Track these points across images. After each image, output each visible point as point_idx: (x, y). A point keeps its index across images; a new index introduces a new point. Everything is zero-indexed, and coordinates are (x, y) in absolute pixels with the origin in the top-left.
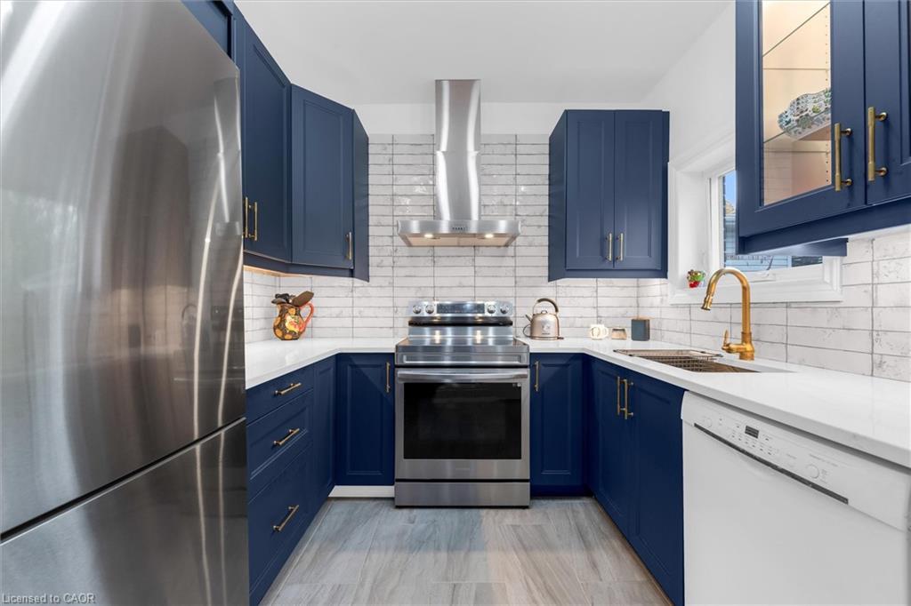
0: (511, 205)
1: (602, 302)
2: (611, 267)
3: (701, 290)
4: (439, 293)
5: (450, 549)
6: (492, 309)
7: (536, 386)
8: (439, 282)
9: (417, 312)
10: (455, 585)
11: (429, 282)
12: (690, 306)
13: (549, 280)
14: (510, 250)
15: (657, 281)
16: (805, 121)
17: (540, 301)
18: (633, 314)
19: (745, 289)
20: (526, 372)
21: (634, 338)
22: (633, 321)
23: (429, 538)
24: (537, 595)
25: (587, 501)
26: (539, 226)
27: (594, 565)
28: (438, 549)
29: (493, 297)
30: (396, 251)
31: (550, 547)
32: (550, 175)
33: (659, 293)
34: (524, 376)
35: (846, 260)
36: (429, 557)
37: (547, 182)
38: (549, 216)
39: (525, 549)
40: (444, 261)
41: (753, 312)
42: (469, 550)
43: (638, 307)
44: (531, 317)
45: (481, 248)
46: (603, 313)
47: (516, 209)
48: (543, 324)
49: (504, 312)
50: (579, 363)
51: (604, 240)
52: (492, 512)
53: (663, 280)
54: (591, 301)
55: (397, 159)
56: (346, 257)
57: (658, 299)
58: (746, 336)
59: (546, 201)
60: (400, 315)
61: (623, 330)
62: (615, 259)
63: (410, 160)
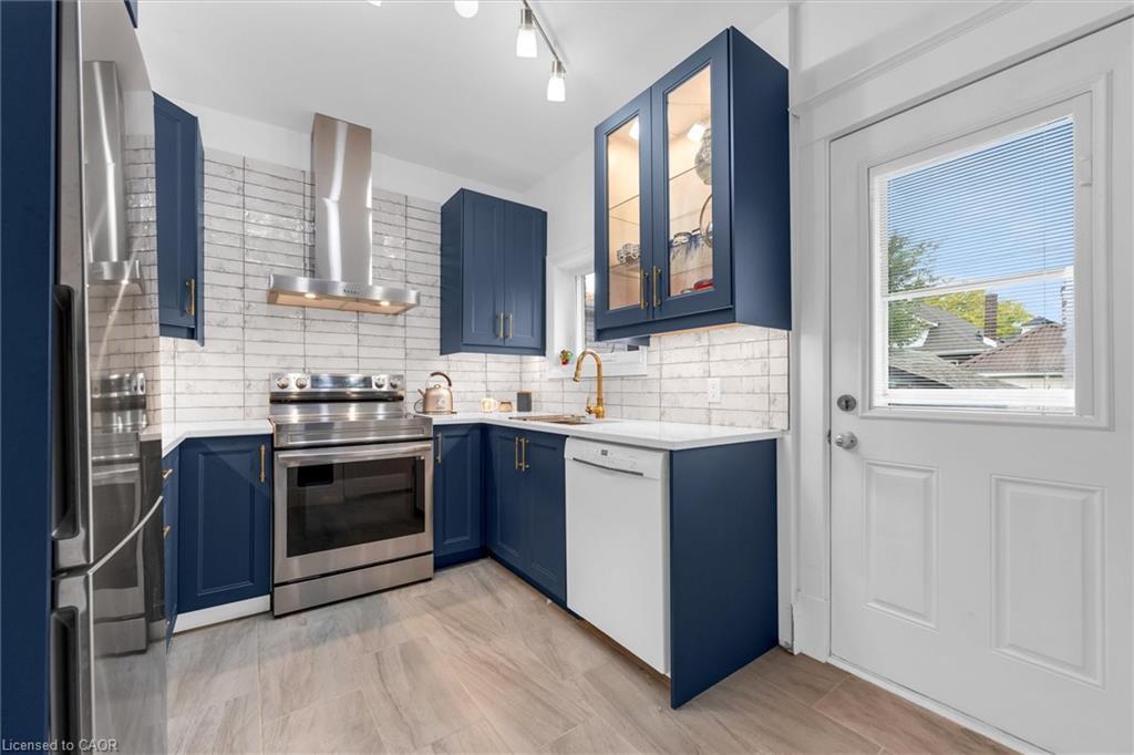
0: (400, 270)
1: (492, 376)
2: (502, 344)
3: (572, 367)
4: (311, 363)
5: (358, 631)
6: (381, 383)
7: (439, 458)
8: (311, 350)
9: (284, 387)
10: (377, 654)
11: (298, 350)
12: (562, 380)
13: (442, 354)
14: (400, 319)
15: (537, 358)
16: (629, 260)
17: (433, 375)
18: (517, 388)
19: (599, 366)
20: (430, 444)
21: (519, 410)
22: (519, 394)
23: (333, 629)
24: (457, 634)
25: (484, 561)
26: (431, 297)
27: (499, 601)
28: (347, 634)
29: (382, 370)
30: (248, 308)
31: (460, 601)
32: (442, 245)
33: (537, 369)
34: (428, 449)
35: (650, 348)
36: (340, 644)
37: (439, 253)
38: (441, 287)
39: (437, 608)
40: (319, 326)
41: (604, 383)
42: (382, 625)
43: (521, 381)
44: (424, 391)
45: (366, 315)
46: (492, 387)
47: (406, 276)
48: (437, 398)
49: (394, 386)
50: (478, 433)
51: (496, 318)
52: (395, 592)
53: (542, 358)
54: (481, 376)
55: (249, 190)
56: (183, 312)
57: (538, 374)
58: (600, 401)
59: (438, 272)
60: (255, 390)
61: (510, 403)
62: (505, 337)
63: (270, 194)
